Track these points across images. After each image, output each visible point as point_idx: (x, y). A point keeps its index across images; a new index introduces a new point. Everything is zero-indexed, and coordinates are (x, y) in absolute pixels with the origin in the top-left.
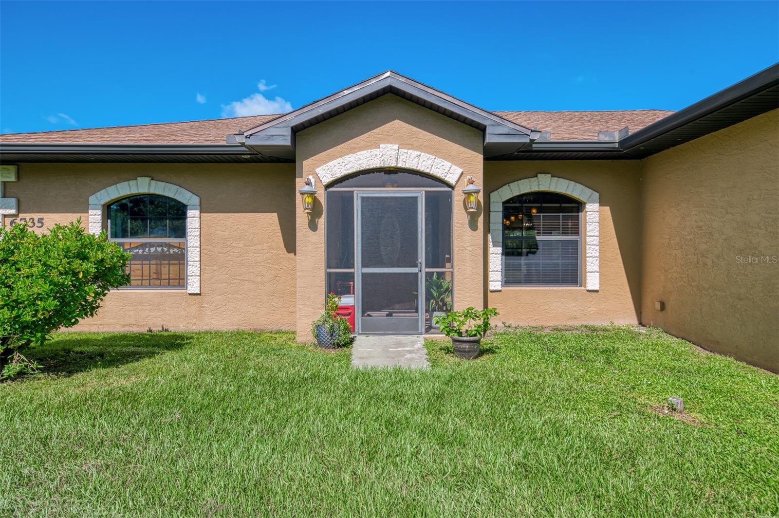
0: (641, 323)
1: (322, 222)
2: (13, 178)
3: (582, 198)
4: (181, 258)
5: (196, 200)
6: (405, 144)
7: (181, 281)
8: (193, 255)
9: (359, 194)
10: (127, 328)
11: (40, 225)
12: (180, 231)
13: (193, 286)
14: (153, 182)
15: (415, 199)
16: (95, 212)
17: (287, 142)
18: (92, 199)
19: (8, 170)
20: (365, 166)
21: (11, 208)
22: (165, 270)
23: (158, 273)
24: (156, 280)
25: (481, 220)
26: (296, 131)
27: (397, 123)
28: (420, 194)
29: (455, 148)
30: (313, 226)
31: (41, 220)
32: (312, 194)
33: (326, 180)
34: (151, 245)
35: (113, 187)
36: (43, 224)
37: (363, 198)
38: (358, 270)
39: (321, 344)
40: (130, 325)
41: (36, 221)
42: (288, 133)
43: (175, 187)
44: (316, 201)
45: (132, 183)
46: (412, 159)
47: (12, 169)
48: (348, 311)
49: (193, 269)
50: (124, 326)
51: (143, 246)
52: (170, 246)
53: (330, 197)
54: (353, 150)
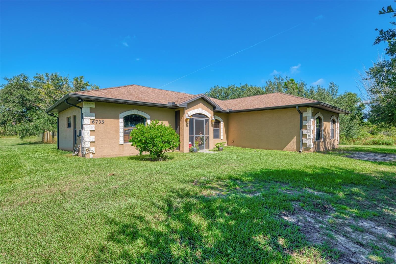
0: (228, 145)
1: (188, 125)
2: (94, 107)
3: (221, 121)
5: (149, 117)
6: (202, 109)
10: (130, 155)
11: (103, 123)
14: (138, 111)
15: (203, 120)
16: (121, 119)
17: (187, 107)
18: (120, 115)
19: (92, 104)
20: (196, 113)
21: (94, 117)
25: (213, 125)
27: (201, 104)
29: (210, 110)
30: (187, 126)
31: (103, 121)
32: (186, 118)
33: (190, 115)
35: (127, 112)
36: (103, 122)
37: (195, 120)
38: (194, 136)
40: (131, 154)
41: (101, 121)
43: (144, 113)
45: (133, 111)
47: (94, 103)
50: (130, 154)
53: (190, 119)
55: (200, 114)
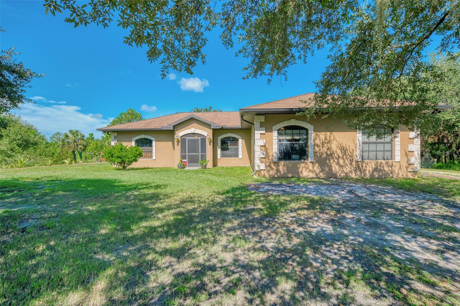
1: (180, 144)
2: (116, 135)
3: (238, 138)
4: (151, 152)
5: (154, 139)
6: (196, 128)
7: (151, 157)
8: (154, 151)
9: (187, 138)
12: (151, 146)
13: (154, 158)
16: (133, 142)
17: (172, 129)
18: (133, 139)
20: (188, 133)
21: (116, 141)
22: (148, 154)
23: (146, 155)
24: (146, 157)
25: (212, 143)
26: (174, 126)
27: (195, 124)
28: (199, 138)
29: (206, 129)
30: (178, 145)
32: (178, 139)
33: (180, 136)
34: (145, 149)
35: (137, 136)
38: (187, 154)
39: (179, 168)
42: (172, 127)
43: (150, 137)
44: (178, 140)
45: (141, 135)
46: (198, 131)
47: (116, 133)
48: (185, 162)
49: (154, 154)
51: (143, 149)
52: (149, 149)
53: (181, 139)
54: (186, 130)
55: (194, 134)
